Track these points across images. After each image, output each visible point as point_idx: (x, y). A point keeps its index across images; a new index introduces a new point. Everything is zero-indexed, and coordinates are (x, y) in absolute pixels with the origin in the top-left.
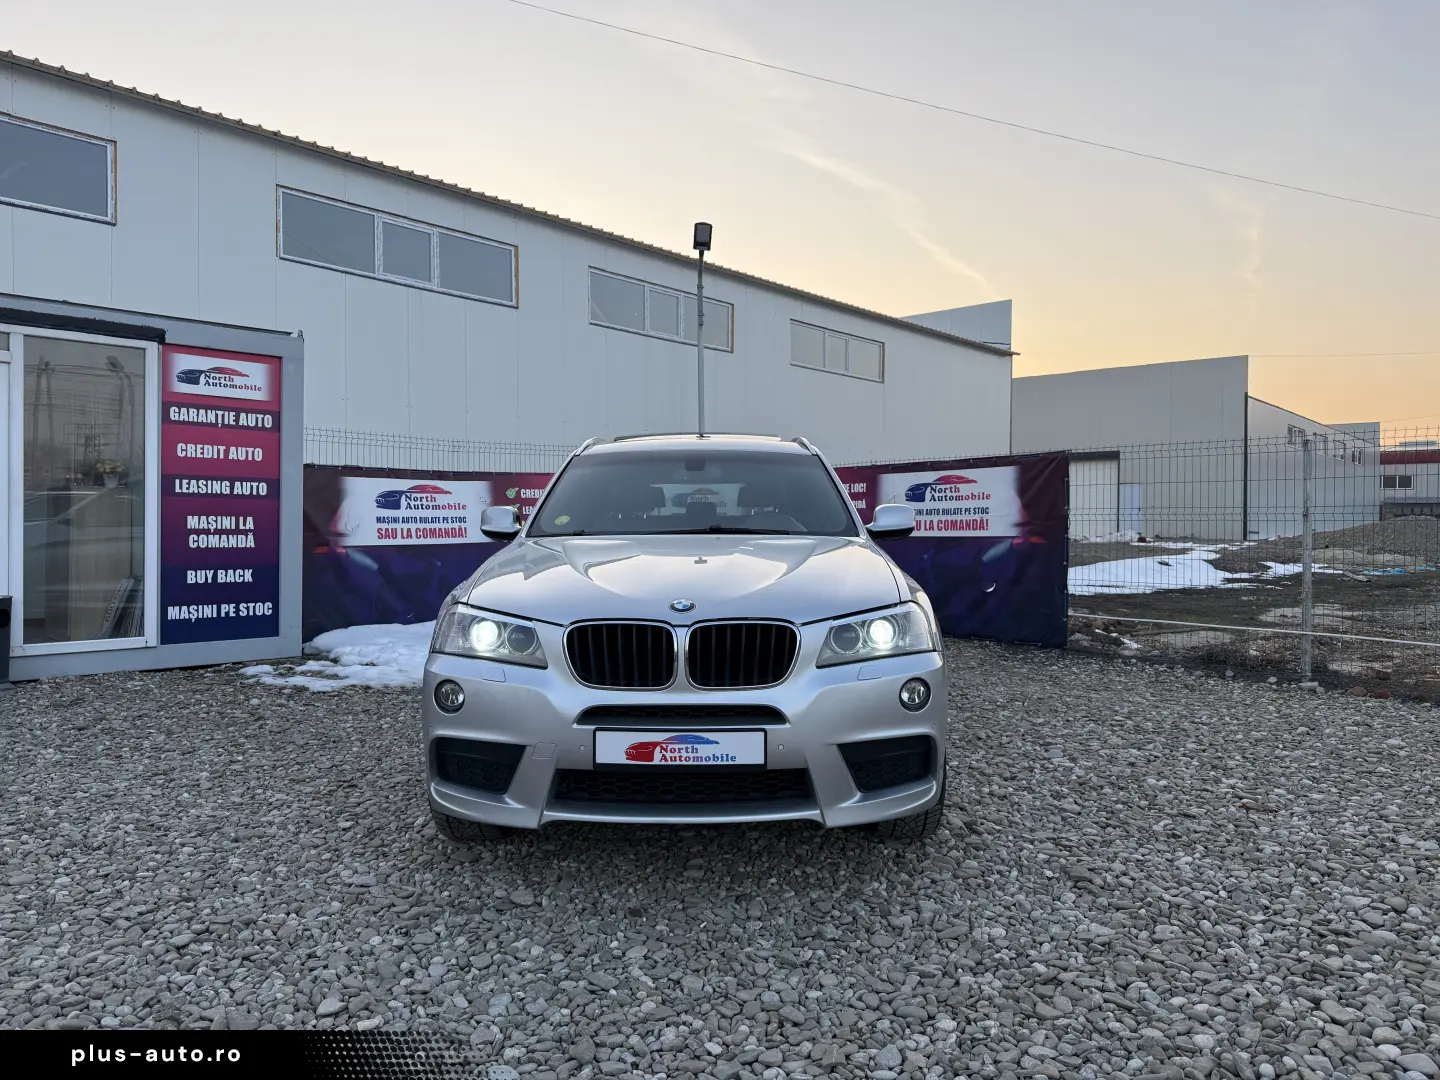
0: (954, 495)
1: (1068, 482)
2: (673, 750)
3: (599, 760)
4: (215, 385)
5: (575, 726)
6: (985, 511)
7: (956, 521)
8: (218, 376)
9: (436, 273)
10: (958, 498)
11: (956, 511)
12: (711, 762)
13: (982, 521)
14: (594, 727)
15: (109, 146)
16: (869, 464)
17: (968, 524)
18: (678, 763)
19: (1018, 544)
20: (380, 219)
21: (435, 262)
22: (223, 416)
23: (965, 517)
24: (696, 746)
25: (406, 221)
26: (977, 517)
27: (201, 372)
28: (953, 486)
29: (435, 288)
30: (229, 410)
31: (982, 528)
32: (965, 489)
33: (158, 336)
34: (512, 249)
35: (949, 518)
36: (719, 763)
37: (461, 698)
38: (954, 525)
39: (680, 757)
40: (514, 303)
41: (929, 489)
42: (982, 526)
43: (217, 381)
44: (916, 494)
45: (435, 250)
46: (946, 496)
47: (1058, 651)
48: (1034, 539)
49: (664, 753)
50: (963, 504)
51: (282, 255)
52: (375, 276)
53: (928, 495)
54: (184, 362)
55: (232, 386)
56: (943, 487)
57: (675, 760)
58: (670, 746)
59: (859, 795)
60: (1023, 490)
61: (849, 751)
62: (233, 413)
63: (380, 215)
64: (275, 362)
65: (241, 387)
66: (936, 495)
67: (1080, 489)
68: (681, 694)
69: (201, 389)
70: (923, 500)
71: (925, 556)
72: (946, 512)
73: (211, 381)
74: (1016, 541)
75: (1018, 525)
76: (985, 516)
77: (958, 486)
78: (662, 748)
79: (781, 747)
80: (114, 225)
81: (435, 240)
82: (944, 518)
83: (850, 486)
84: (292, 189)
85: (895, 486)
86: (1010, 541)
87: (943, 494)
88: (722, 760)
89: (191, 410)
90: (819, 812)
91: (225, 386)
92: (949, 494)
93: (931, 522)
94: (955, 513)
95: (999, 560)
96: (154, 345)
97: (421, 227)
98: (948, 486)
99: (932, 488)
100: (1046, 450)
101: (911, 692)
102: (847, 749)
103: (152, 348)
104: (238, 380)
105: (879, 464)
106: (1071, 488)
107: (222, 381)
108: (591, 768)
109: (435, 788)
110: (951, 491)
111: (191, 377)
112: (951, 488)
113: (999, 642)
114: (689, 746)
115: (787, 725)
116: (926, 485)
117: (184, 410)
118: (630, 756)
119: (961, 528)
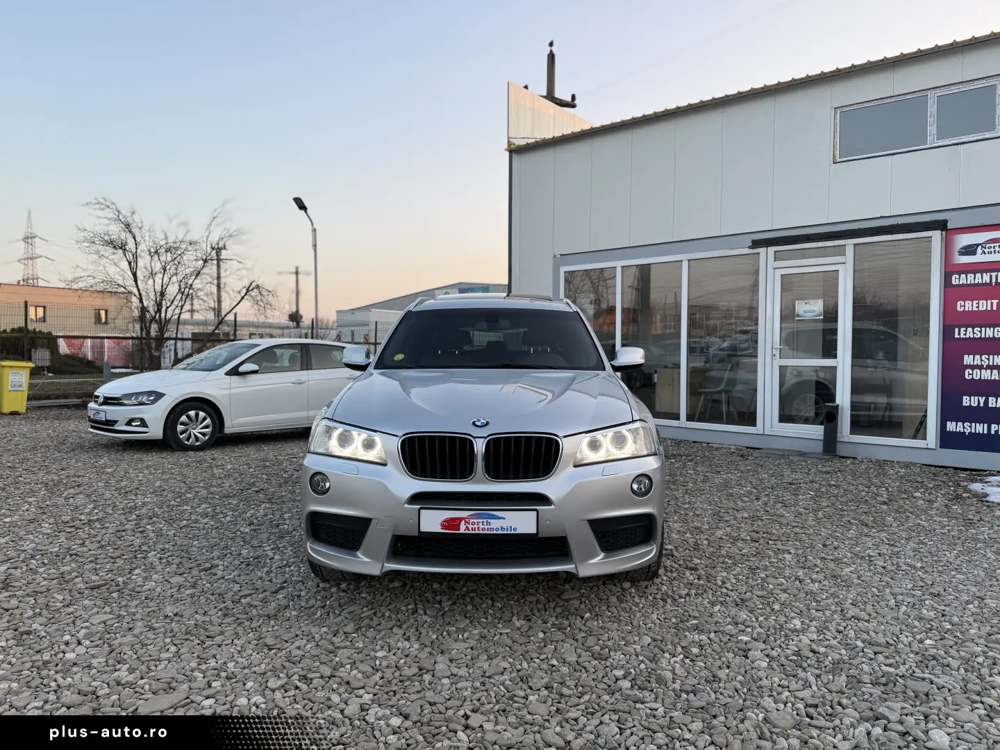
2: (473, 523)
3: (422, 529)
5: (406, 506)
12: (500, 532)
14: (419, 507)
18: (477, 532)
24: (489, 520)
36: (505, 532)
37: (328, 485)
39: (478, 528)
49: (467, 525)
57: (475, 530)
58: (472, 521)
59: (602, 555)
61: (596, 525)
68: (480, 484)
78: (466, 522)
79: (548, 522)
88: (507, 530)
90: (574, 566)
101: (639, 483)
102: (593, 523)
108: (417, 534)
109: (310, 547)
114: (485, 520)
115: (553, 507)
118: (443, 526)
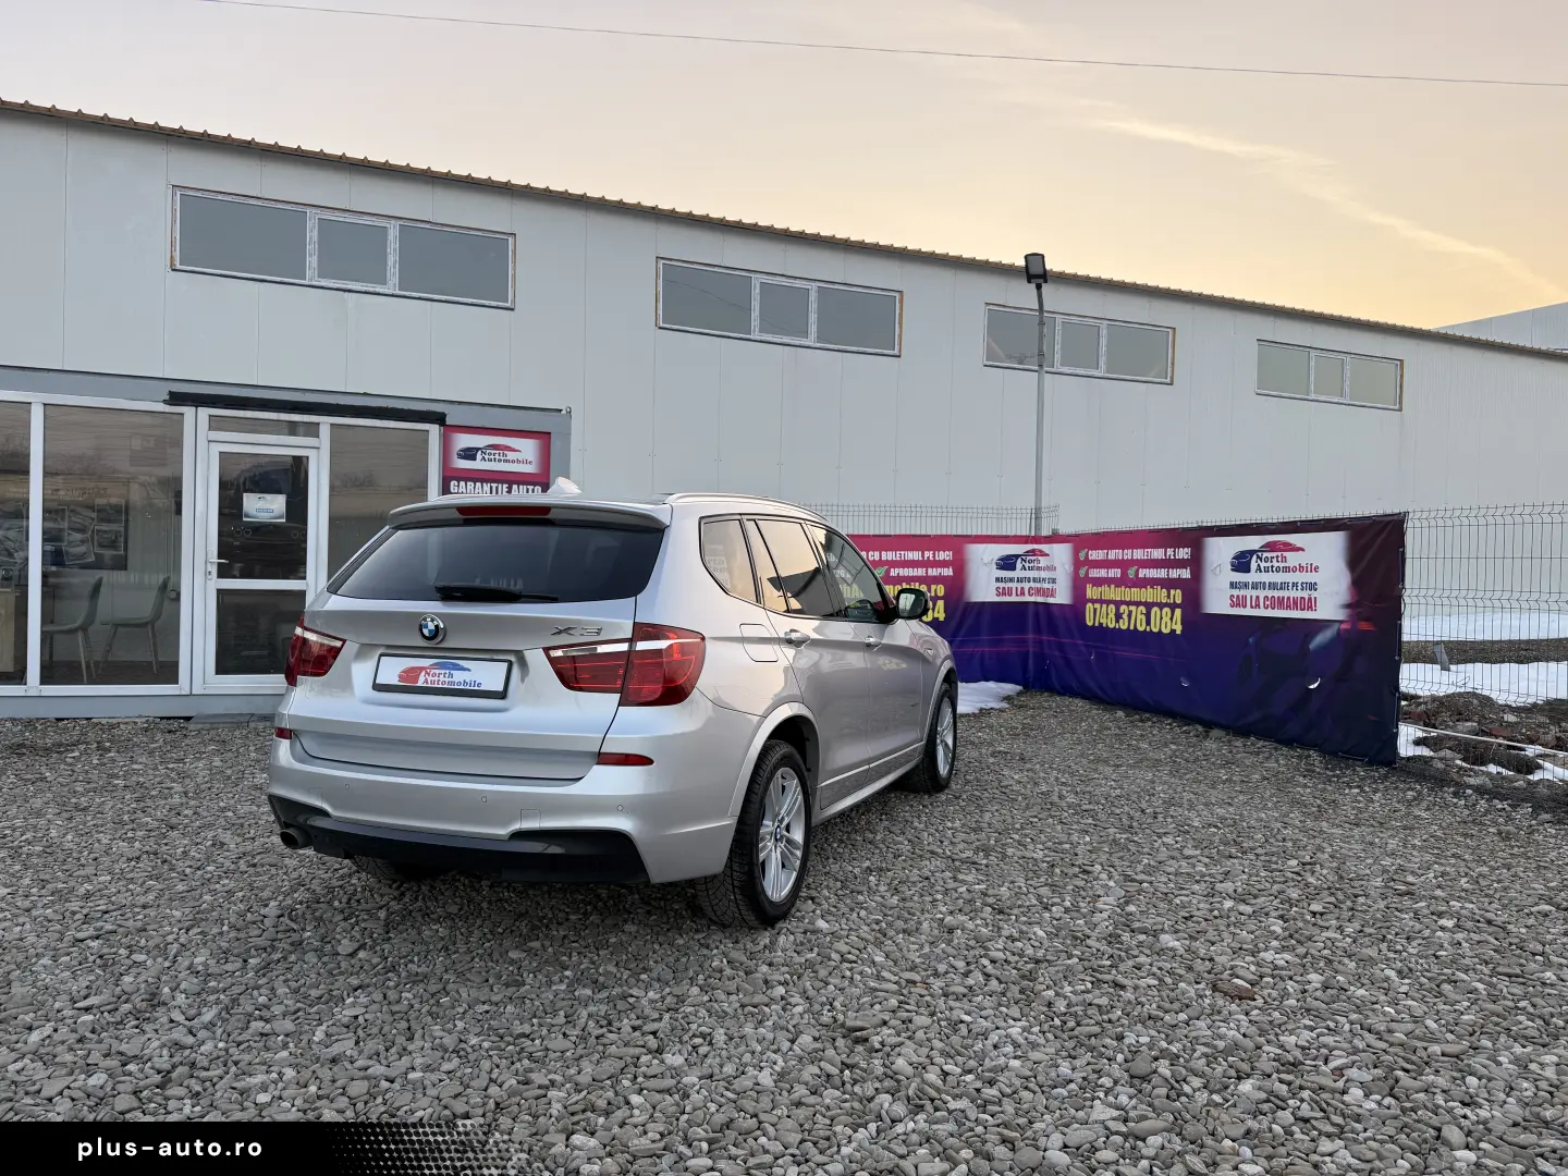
0: (1281, 565)
1: (1403, 553)
4: (490, 460)
6: (1312, 586)
7: (1283, 598)
8: (493, 452)
9: (813, 329)
10: (1287, 570)
11: (1283, 586)
13: (1310, 599)
15: (510, 239)
16: (1195, 525)
17: (1295, 603)
19: (1346, 630)
20: (757, 280)
21: (813, 317)
22: (497, 488)
23: (1293, 594)
25: (783, 279)
26: (1305, 594)
27: (478, 449)
28: (1279, 554)
29: (812, 344)
30: (503, 482)
31: (1310, 608)
32: (1293, 559)
33: (439, 419)
34: (897, 295)
35: (1277, 594)
38: (1280, 603)
40: (896, 352)
41: (1255, 556)
42: (1310, 604)
43: (492, 457)
44: (1241, 563)
45: (813, 306)
46: (1272, 567)
47: (1383, 771)
48: (1364, 626)
50: (1290, 578)
51: (662, 325)
52: (751, 337)
53: (1254, 565)
54: (464, 441)
55: (506, 461)
56: (1269, 555)
60: (1354, 560)
62: (505, 486)
63: (758, 276)
64: (544, 437)
65: (513, 461)
66: (1263, 565)
67: (1417, 562)
69: (478, 464)
70: (1249, 571)
71: (1251, 640)
72: (1273, 586)
73: (486, 457)
74: (1343, 626)
75: (1348, 606)
76: (1314, 594)
77: (1285, 554)
80: (513, 310)
81: (813, 296)
82: (1270, 593)
83: (1174, 551)
84: (671, 260)
85: (1221, 551)
86: (1336, 626)
87: (1269, 564)
89: (469, 483)
91: (500, 461)
92: (1276, 564)
93: (1258, 597)
94: (1281, 588)
95: (1325, 648)
96: (437, 426)
97: (798, 284)
98: (1274, 554)
99: (1258, 557)
100: (1381, 512)
103: (434, 430)
104: (511, 455)
105: (1205, 524)
106: (1407, 560)
107: (497, 456)
110: (1278, 561)
111: (469, 454)
112: (1277, 557)
113: (1322, 751)
116: (1252, 552)
117: (462, 483)
119: (1288, 607)
